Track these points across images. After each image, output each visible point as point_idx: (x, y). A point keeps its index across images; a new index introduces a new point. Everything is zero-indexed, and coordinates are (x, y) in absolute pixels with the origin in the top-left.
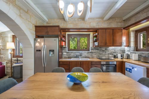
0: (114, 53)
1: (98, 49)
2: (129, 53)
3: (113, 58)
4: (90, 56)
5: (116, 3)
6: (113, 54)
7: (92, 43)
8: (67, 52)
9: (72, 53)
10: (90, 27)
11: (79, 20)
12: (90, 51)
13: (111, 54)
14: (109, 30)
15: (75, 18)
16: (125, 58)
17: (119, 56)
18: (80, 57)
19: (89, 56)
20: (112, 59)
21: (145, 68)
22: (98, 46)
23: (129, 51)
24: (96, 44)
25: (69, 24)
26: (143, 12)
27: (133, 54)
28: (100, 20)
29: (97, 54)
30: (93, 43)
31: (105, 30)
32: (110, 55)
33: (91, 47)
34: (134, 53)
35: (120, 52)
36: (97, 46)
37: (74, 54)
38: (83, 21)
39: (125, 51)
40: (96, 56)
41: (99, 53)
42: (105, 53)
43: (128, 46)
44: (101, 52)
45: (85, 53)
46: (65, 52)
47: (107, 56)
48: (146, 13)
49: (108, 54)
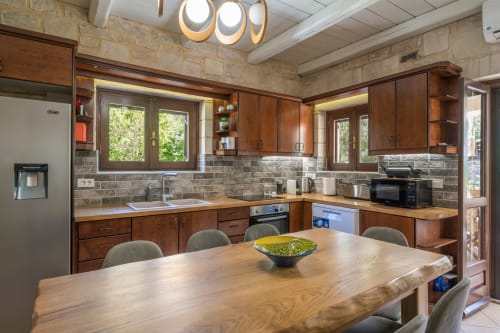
0: (276, 175)
1: (230, 164)
2: (314, 177)
3: (274, 194)
4: (203, 190)
5: (298, 23)
6: (273, 181)
7: (211, 141)
8: (98, 178)
9: (124, 178)
10: (204, 78)
11: (160, 34)
12: (203, 171)
13: (267, 180)
14: (268, 99)
15: (141, 24)
16: (303, 190)
17: (291, 184)
18: (165, 196)
19: (198, 191)
20: (272, 198)
21: (357, 211)
22: (235, 153)
23: (312, 169)
24: (229, 142)
25: (112, 40)
26: (346, 68)
27: (325, 179)
28: (237, 56)
29: (228, 182)
30: (214, 137)
31: (256, 97)
32: (266, 185)
33: (207, 155)
34: (325, 175)
35: (292, 173)
36: (232, 153)
37: (136, 186)
38: (176, 46)
39: (302, 169)
40: (223, 188)
41: (235, 179)
42: (252, 176)
43: (311, 155)
44: (240, 175)
45: (182, 180)
46: (87, 177)
47: (257, 186)
48: (350, 73)
49: (261, 181)
